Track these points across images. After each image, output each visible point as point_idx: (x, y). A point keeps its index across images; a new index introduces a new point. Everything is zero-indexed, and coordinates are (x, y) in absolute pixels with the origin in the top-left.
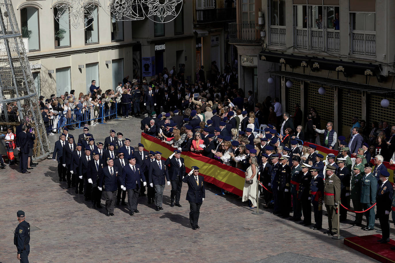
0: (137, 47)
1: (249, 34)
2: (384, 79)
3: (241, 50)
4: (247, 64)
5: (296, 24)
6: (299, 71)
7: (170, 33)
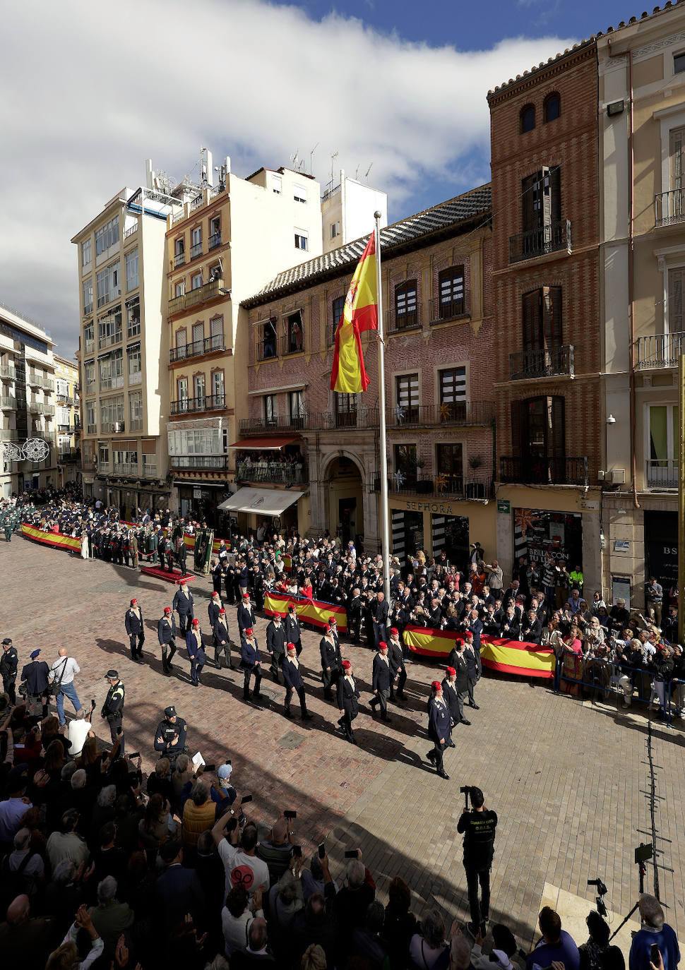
0: (21, 475)
1: (89, 466)
2: (161, 487)
3: (84, 475)
4: (87, 482)
5: (114, 461)
6: (116, 484)
7: (42, 467)
